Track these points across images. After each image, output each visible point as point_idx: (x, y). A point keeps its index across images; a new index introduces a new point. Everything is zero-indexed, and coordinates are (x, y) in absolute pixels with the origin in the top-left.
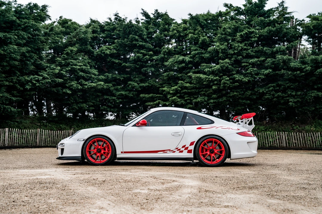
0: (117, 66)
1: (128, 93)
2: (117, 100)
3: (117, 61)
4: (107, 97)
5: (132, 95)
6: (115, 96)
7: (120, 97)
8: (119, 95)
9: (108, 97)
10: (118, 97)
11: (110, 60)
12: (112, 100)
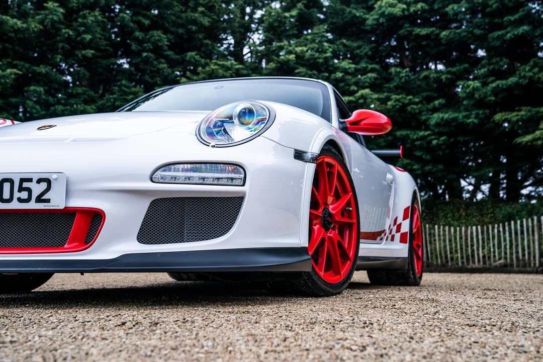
0: (432, 44)
1: (465, 117)
2: (435, 139)
3: (424, 31)
4: (404, 133)
5: (476, 121)
6: (427, 129)
7: (444, 131)
8: (437, 125)
9: (409, 132)
10: (436, 130)
11: (410, 32)
12: (417, 139)
